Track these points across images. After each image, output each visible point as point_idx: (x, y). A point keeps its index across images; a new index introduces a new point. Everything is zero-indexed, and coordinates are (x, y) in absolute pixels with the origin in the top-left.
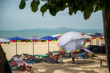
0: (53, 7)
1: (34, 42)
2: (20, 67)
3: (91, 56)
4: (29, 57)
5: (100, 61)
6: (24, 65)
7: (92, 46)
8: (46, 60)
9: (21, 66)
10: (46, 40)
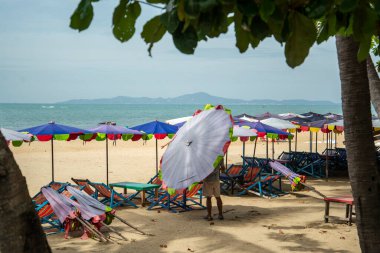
0: (186, 26)
1: (110, 142)
2: (65, 222)
3: (293, 187)
4: (94, 190)
5: (323, 205)
6: (79, 215)
7: (296, 154)
8: (149, 200)
9: (69, 220)
10: (149, 135)
